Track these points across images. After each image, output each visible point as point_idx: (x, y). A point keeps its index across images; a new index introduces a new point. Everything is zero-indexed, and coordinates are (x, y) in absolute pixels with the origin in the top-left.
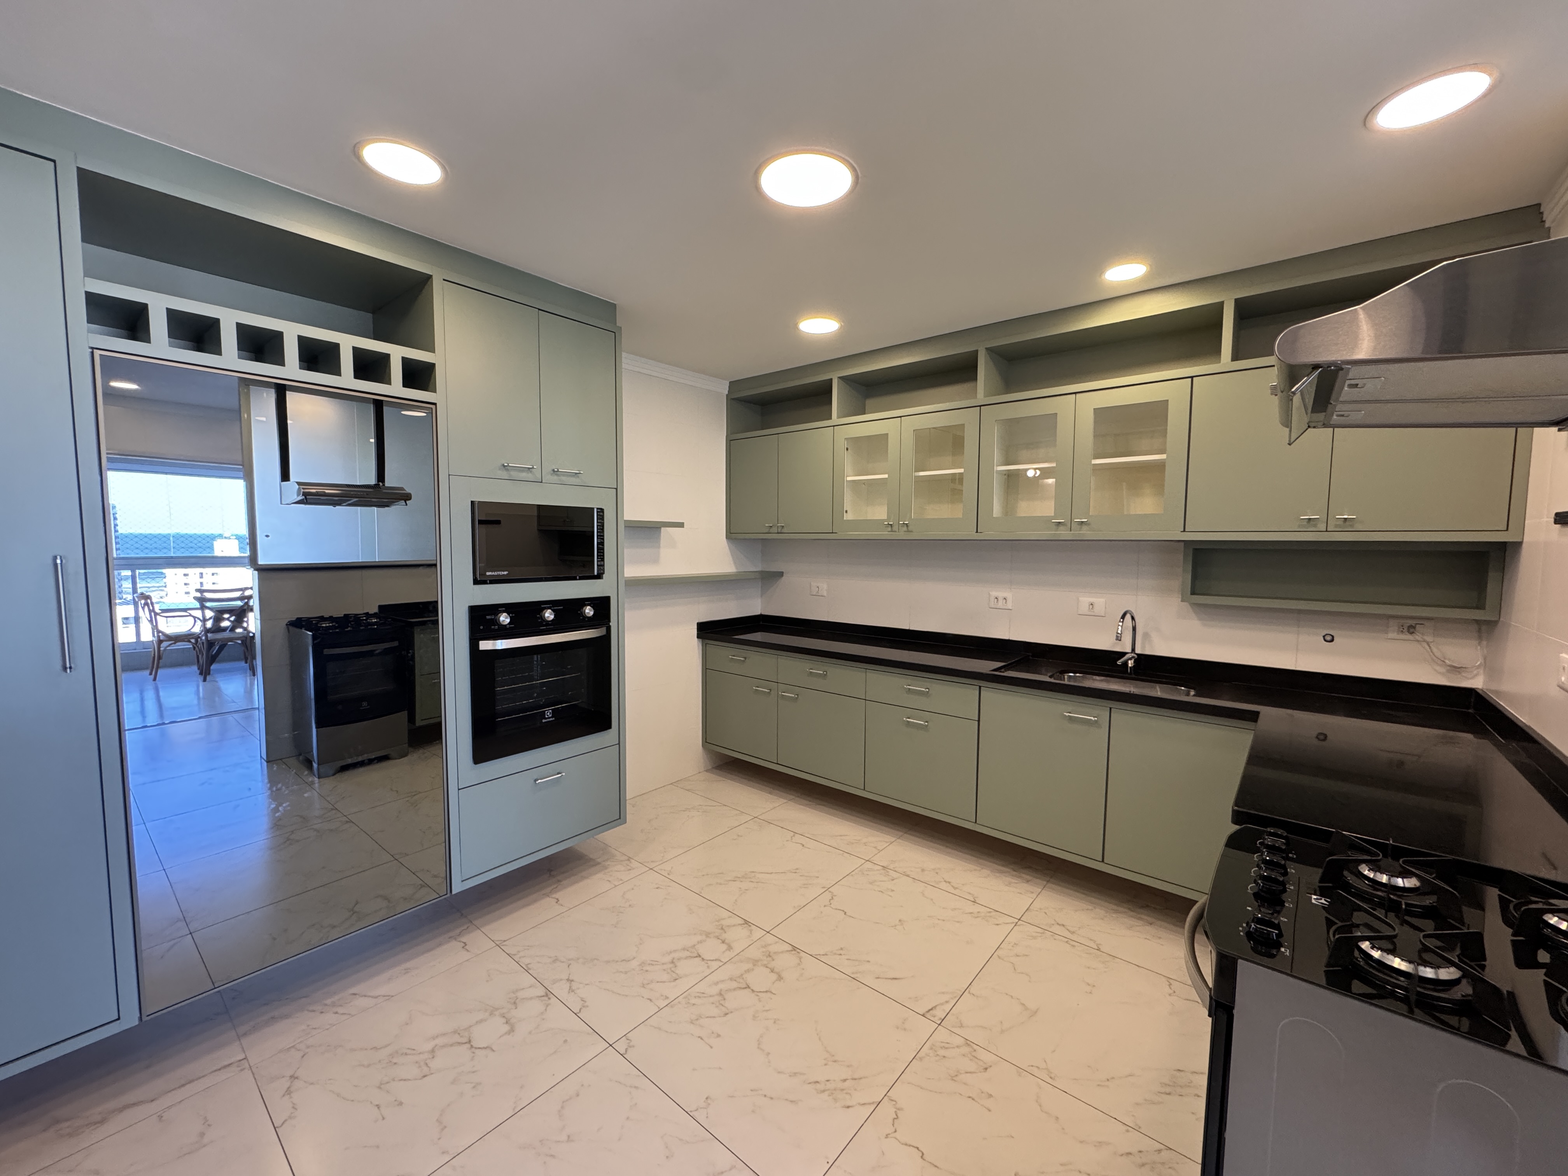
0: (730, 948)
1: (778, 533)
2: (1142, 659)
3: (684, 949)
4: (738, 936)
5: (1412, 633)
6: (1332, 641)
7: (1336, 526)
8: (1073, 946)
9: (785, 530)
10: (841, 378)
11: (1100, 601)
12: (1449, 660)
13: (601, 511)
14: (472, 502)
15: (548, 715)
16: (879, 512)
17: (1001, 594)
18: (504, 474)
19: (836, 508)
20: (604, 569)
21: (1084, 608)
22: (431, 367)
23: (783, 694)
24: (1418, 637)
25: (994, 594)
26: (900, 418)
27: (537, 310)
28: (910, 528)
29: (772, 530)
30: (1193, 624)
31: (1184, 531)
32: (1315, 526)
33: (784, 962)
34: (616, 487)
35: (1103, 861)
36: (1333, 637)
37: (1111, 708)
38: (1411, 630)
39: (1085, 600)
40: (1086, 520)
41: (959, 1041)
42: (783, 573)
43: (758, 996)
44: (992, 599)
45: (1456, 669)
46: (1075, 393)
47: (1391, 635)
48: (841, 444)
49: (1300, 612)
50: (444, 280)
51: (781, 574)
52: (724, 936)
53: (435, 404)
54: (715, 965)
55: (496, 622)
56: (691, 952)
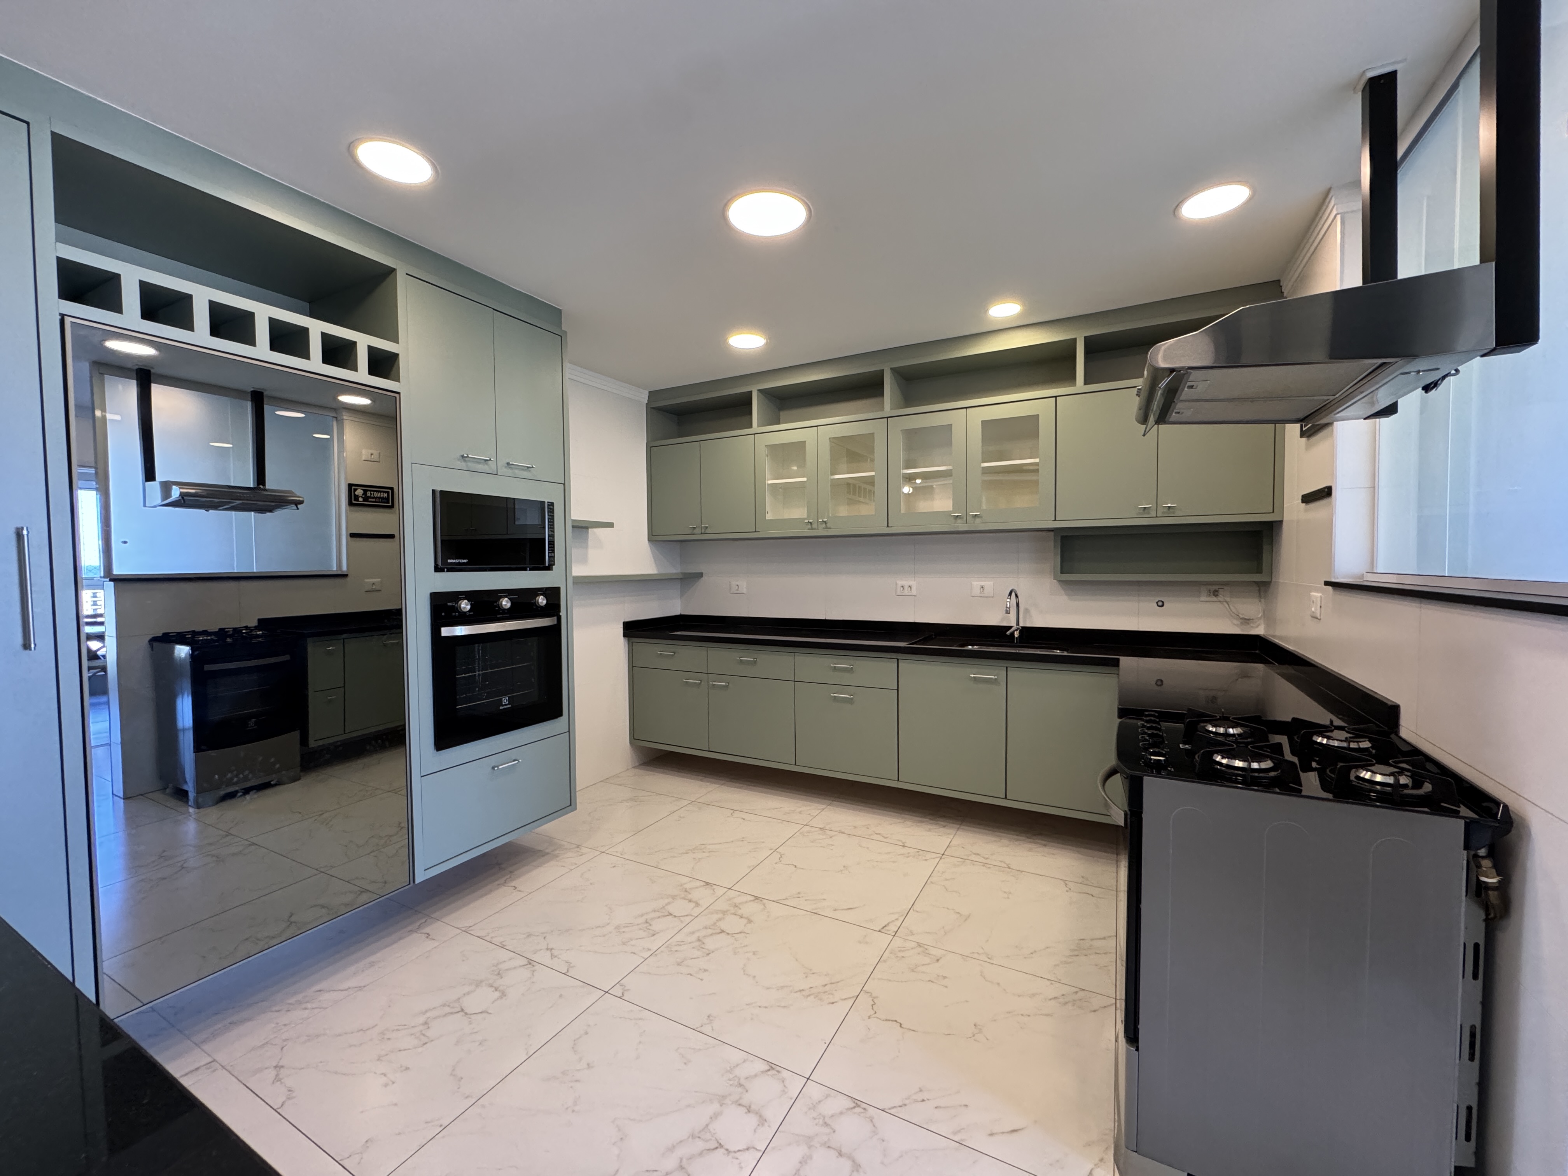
0: (697, 905)
1: (701, 534)
2: (1025, 631)
3: (655, 911)
4: (704, 896)
5: (1216, 596)
6: (1163, 606)
7: (1163, 513)
8: (989, 868)
9: (707, 531)
10: (760, 391)
11: (988, 584)
12: (1242, 614)
13: (551, 504)
14: (433, 490)
15: (504, 702)
16: (798, 512)
17: (906, 583)
18: (462, 465)
19: (758, 509)
20: (554, 560)
21: (976, 591)
22: (395, 356)
23: (714, 683)
24: (1221, 598)
25: (900, 583)
26: (816, 428)
27: (492, 309)
28: (828, 525)
29: (695, 531)
30: (1062, 599)
31: (1055, 520)
32: (1149, 513)
33: (751, 908)
34: (563, 483)
35: (1006, 798)
36: (1163, 602)
37: (1007, 667)
38: (1215, 593)
39: (977, 584)
40: (979, 513)
41: (914, 945)
42: (702, 574)
43: (733, 937)
44: (899, 589)
45: (1246, 621)
46: (966, 408)
47: (1202, 599)
48: (762, 451)
49: (1138, 583)
50: (407, 274)
51: (701, 575)
52: (689, 896)
53: (399, 393)
54: (688, 919)
55: (457, 609)
56: (662, 912)
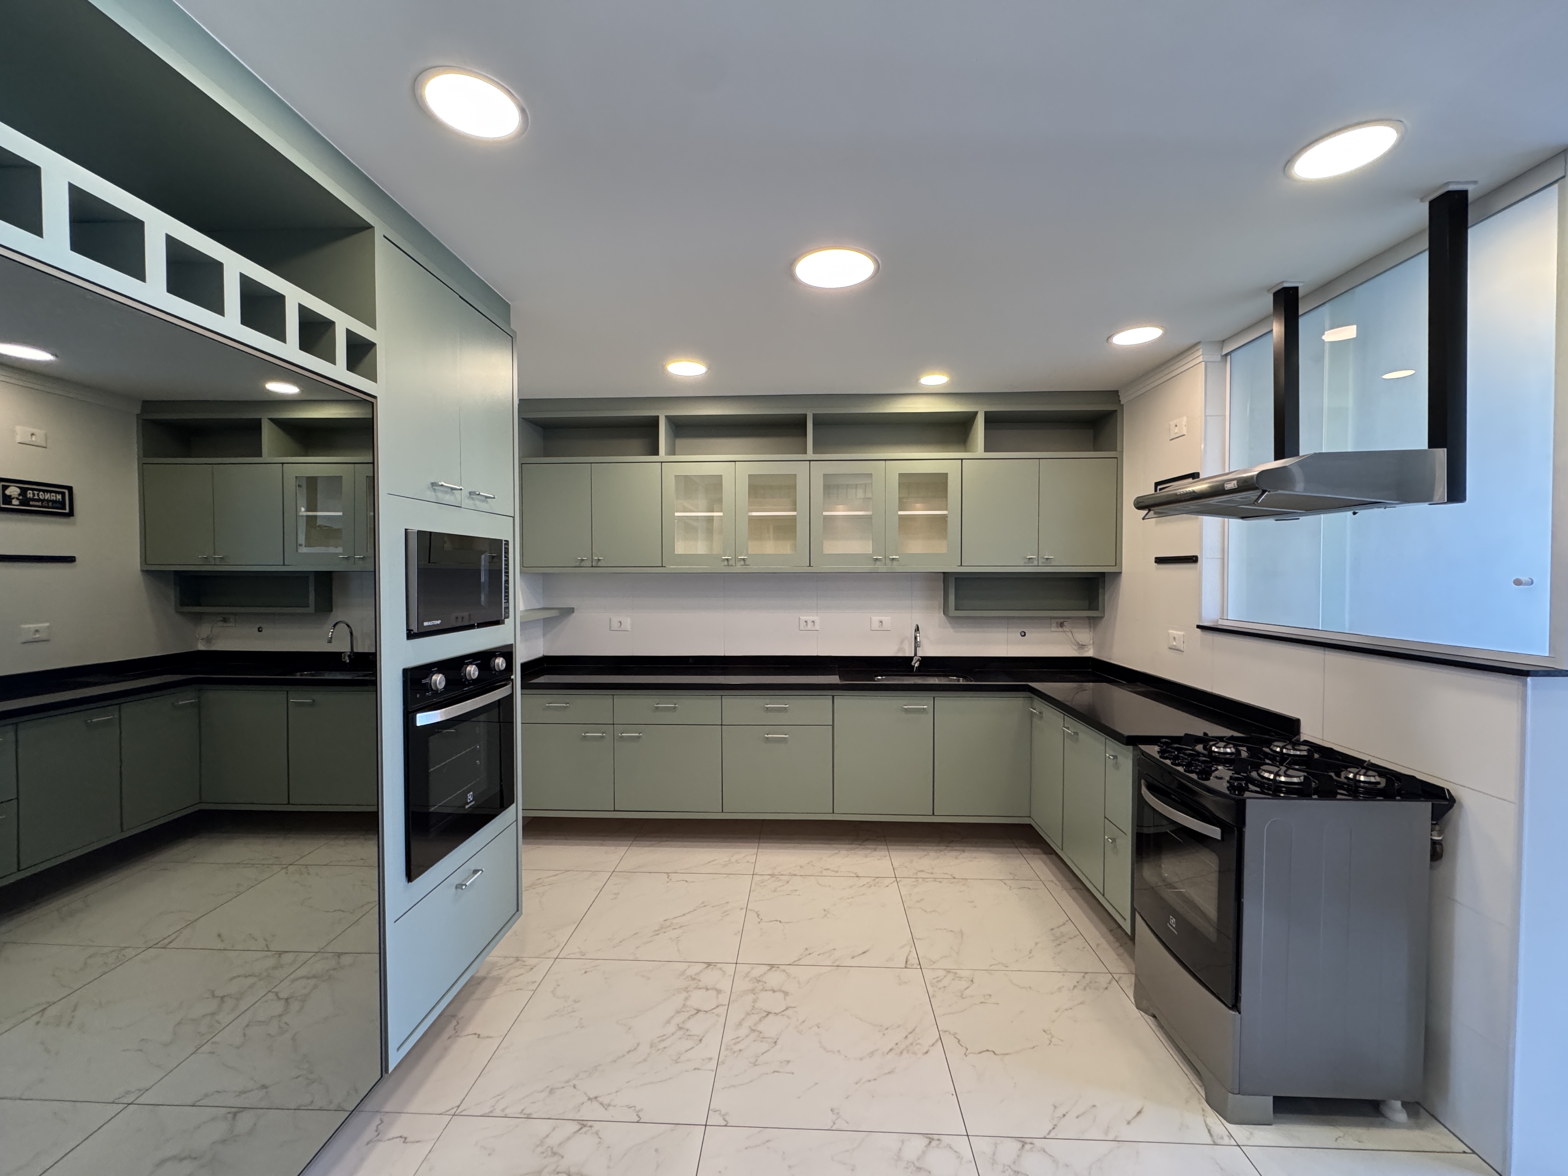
0: (719, 991)
1: (592, 567)
3: (678, 1012)
4: (716, 979)
5: (1061, 627)
6: (1025, 635)
7: (1043, 563)
8: (940, 882)
9: (600, 564)
10: (668, 418)
11: (886, 619)
12: (1081, 641)
13: (507, 542)
14: (406, 530)
15: (469, 799)
17: (810, 618)
18: (430, 495)
19: (664, 544)
20: (509, 611)
21: (876, 625)
22: (372, 345)
23: (622, 734)
24: (1065, 629)
25: (803, 618)
26: (734, 463)
27: (458, 296)
28: (747, 563)
29: (583, 564)
30: (949, 631)
31: (961, 565)
32: (1033, 562)
33: (774, 979)
34: (513, 515)
35: (933, 814)
36: (1025, 633)
37: (934, 698)
38: (1061, 625)
39: (876, 619)
40: (898, 557)
41: (941, 973)
42: (573, 608)
44: (803, 624)
45: (1082, 646)
46: (885, 460)
47: (1053, 629)
48: (671, 481)
49: (1008, 618)
50: (384, 236)
51: (571, 610)
52: (701, 984)
53: (375, 397)
54: (722, 1010)
55: (428, 687)
56: (688, 1011)
